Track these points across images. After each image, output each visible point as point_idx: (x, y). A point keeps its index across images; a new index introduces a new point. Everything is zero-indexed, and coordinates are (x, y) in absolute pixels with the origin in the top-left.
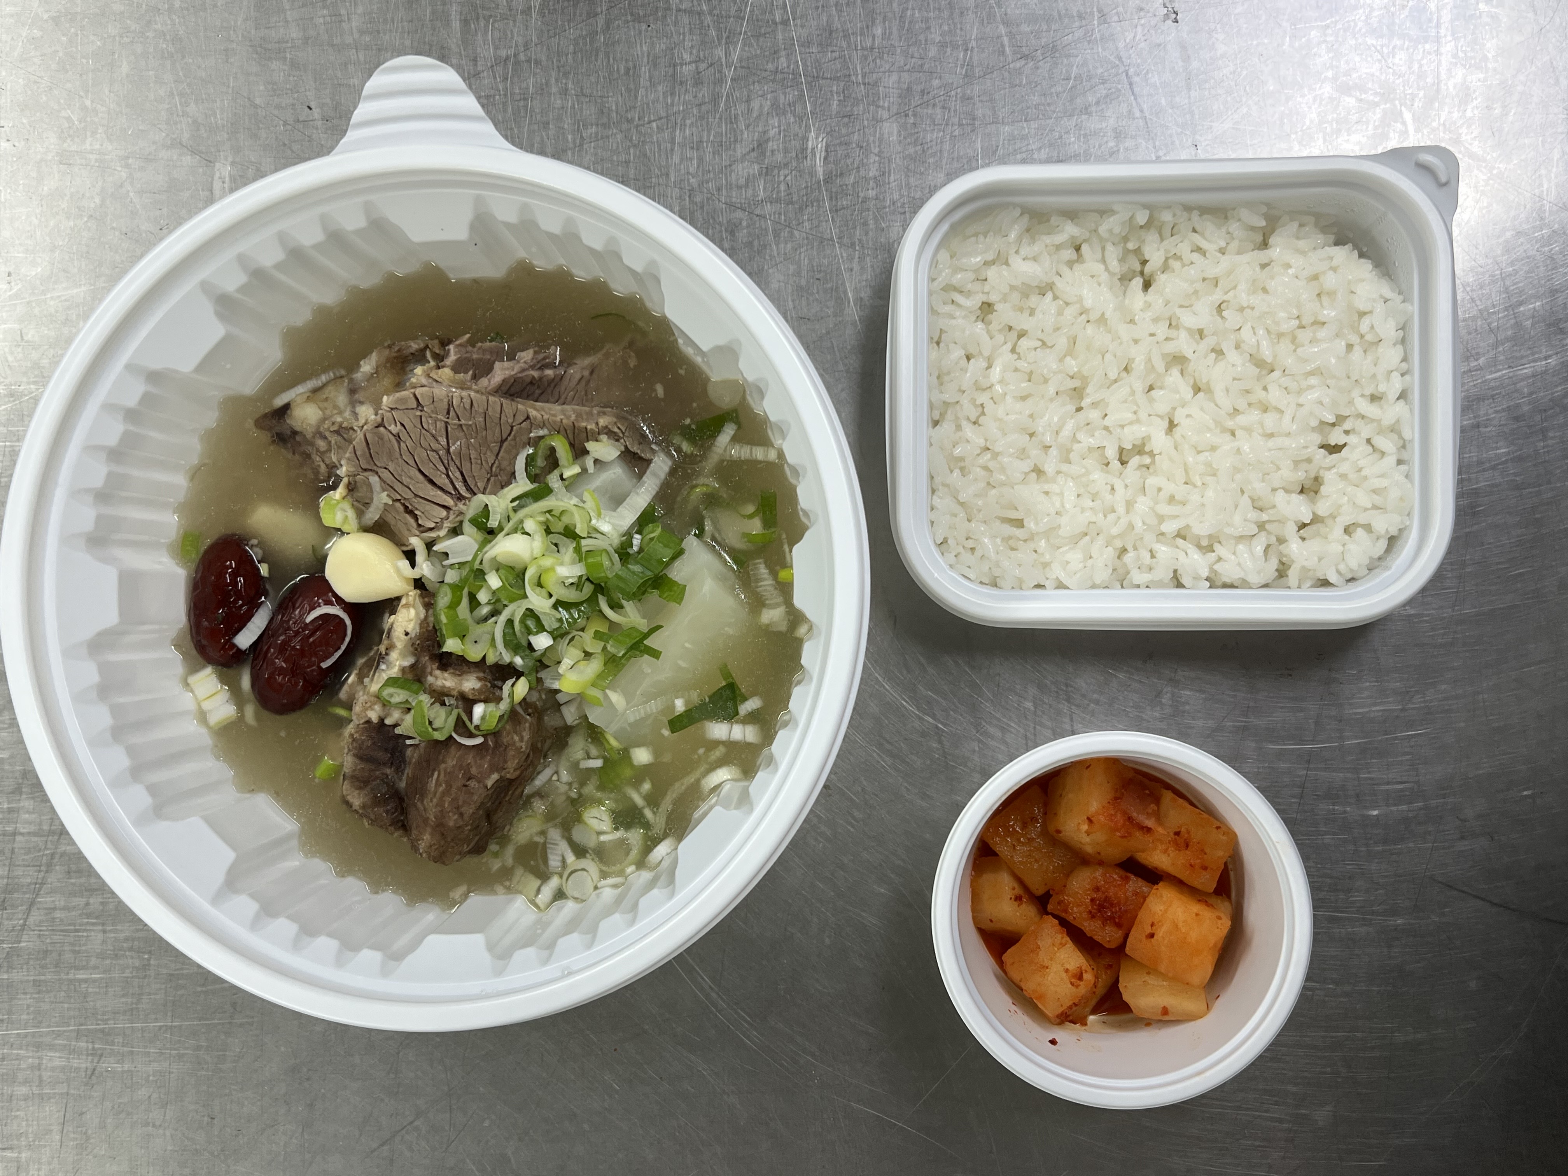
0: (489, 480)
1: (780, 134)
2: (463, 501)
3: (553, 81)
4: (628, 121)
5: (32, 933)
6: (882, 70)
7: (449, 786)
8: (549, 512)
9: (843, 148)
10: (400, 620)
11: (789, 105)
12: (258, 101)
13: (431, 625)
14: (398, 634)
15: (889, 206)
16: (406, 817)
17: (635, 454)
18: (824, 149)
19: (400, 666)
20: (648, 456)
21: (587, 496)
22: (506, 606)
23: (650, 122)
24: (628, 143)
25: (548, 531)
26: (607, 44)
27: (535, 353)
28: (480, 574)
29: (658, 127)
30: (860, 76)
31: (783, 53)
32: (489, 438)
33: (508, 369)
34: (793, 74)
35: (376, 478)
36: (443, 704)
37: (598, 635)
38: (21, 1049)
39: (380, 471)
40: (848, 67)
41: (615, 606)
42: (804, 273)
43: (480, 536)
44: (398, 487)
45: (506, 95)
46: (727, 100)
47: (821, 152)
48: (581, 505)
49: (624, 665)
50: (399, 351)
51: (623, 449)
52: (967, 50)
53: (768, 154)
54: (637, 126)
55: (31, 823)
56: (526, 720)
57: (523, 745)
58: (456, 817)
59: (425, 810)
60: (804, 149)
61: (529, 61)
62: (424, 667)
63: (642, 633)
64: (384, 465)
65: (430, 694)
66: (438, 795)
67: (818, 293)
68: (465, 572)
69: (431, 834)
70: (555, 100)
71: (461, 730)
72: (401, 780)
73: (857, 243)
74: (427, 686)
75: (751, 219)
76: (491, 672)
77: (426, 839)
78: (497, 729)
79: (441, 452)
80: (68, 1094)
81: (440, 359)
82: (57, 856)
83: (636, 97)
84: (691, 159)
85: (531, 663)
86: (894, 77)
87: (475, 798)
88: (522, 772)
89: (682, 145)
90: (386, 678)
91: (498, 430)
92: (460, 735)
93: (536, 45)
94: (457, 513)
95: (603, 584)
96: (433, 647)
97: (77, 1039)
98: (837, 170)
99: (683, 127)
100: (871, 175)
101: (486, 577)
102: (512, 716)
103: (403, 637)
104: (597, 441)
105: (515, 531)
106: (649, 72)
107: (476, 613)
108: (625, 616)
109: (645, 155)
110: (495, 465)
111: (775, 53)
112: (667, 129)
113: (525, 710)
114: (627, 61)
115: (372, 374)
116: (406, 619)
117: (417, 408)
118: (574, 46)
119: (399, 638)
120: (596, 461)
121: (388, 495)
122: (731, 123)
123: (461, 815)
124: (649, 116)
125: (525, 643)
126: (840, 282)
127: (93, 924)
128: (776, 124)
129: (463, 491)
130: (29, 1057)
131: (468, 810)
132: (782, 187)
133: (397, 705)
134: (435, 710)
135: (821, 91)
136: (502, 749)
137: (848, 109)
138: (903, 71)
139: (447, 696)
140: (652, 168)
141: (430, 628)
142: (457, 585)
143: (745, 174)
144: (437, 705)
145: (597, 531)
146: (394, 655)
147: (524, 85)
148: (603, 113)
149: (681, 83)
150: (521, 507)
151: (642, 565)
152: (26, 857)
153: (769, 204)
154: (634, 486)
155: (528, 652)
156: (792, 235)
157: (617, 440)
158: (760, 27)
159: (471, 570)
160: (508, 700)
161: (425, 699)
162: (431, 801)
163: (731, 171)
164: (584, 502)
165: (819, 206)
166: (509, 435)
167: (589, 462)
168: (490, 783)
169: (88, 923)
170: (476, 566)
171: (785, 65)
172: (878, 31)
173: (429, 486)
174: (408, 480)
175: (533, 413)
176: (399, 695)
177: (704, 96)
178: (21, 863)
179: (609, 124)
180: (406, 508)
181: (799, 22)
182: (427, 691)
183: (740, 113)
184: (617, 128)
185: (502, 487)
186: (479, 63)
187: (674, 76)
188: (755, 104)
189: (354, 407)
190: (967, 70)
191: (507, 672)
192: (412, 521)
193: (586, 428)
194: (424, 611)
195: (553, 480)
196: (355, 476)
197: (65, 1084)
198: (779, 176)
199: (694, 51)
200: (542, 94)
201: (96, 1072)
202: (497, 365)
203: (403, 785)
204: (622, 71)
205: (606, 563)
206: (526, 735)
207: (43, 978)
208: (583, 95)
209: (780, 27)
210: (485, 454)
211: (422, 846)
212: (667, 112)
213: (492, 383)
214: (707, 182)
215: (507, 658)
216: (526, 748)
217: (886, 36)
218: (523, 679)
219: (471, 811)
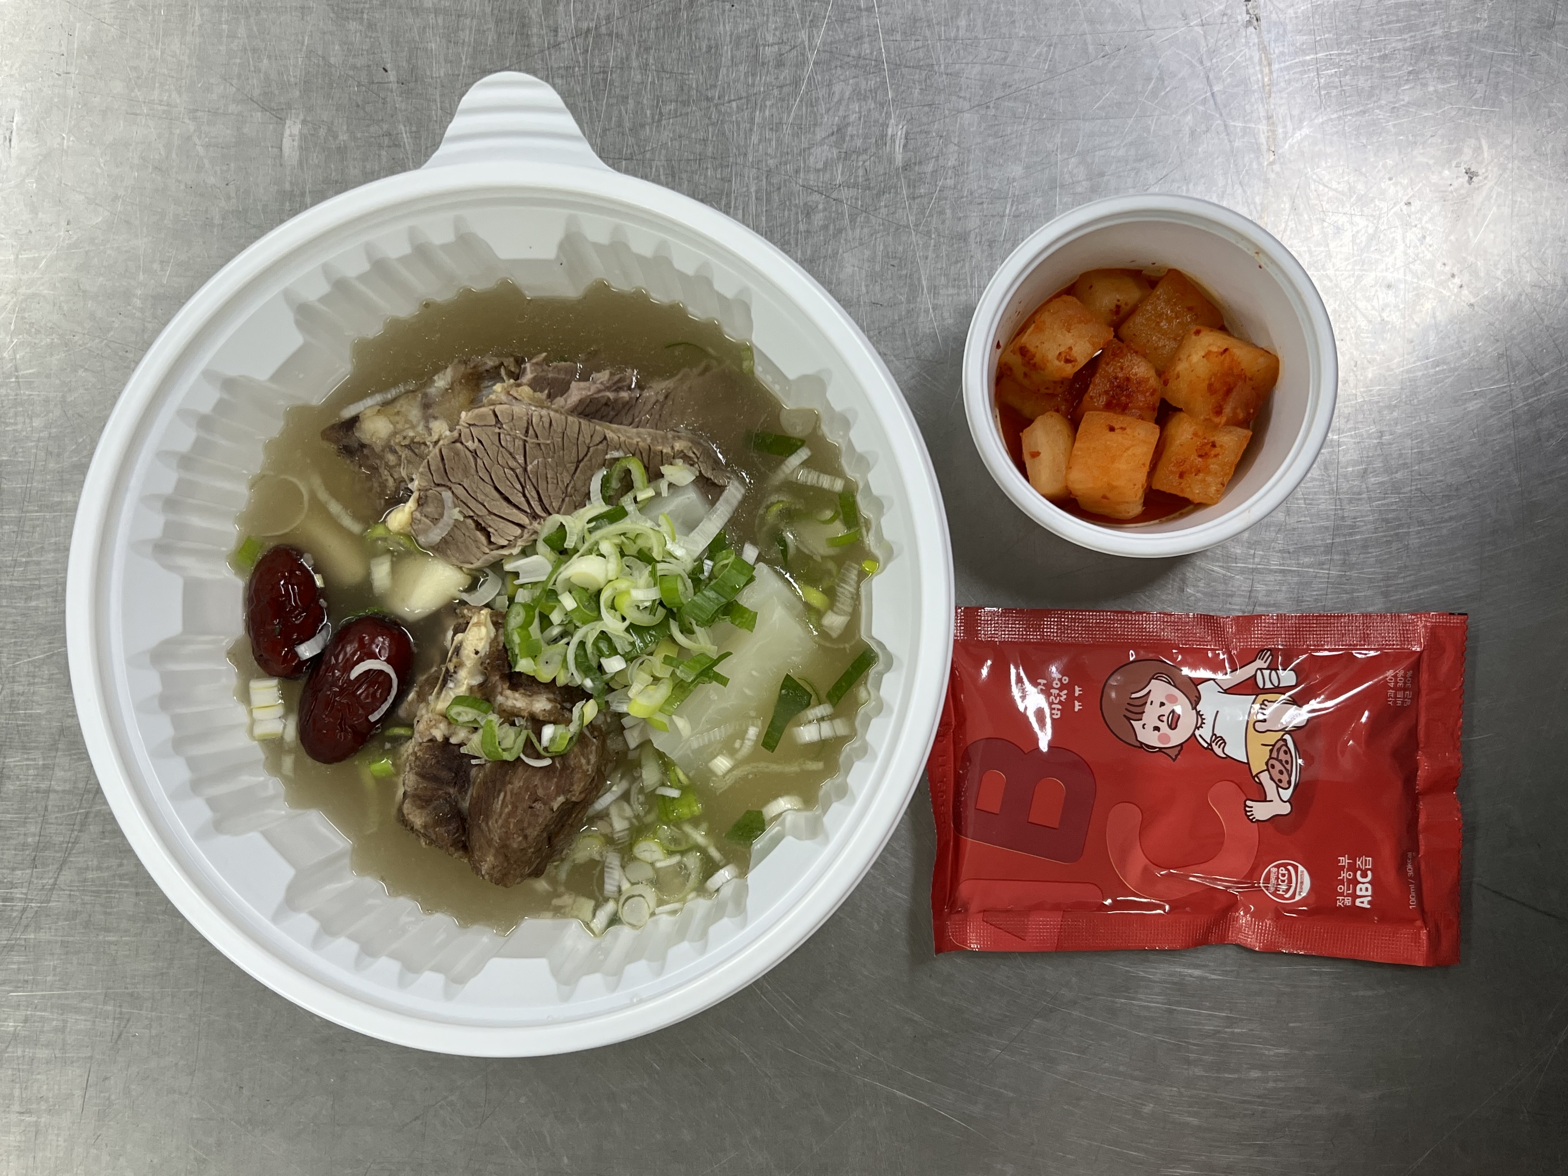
0: (563, 500)
1: (860, 118)
2: (538, 521)
3: (634, 56)
4: (708, 99)
5: (61, 893)
6: (964, 61)
7: (515, 807)
8: (624, 534)
9: (924, 135)
10: (470, 638)
11: (871, 91)
12: (332, 60)
13: (502, 645)
14: (468, 652)
15: (967, 197)
16: (468, 837)
17: (708, 479)
18: (903, 136)
19: (468, 684)
20: (721, 482)
21: (662, 520)
22: (577, 627)
23: (729, 102)
24: (707, 121)
25: (622, 554)
26: (690, 23)
27: (612, 374)
28: (552, 594)
29: (738, 107)
30: (942, 67)
31: (867, 39)
32: (566, 458)
33: (584, 389)
34: (876, 60)
35: (449, 493)
36: (513, 724)
37: (667, 660)
38: (45, 1011)
39: (454, 487)
40: (931, 56)
41: (687, 631)
42: (879, 258)
43: (553, 556)
44: (472, 504)
45: (585, 67)
46: (809, 83)
47: (901, 139)
48: (657, 528)
49: (691, 691)
50: (474, 367)
51: (697, 474)
52: (1050, 45)
53: (847, 139)
54: (716, 106)
55: (65, 781)
56: (593, 743)
57: (590, 768)
58: (521, 838)
59: (489, 830)
60: (883, 136)
61: (610, 35)
62: (494, 686)
63: (712, 659)
64: (457, 481)
65: (499, 713)
66: (503, 816)
67: (892, 279)
68: (537, 592)
69: (495, 856)
70: (635, 74)
71: (529, 751)
72: (464, 799)
73: (933, 230)
74: (496, 706)
75: (828, 202)
76: (560, 693)
77: (489, 861)
78: (566, 752)
79: (518, 471)
80: (91, 1058)
81: (516, 376)
82: (92, 815)
83: (717, 76)
84: (770, 140)
85: (601, 686)
86: (977, 68)
87: (540, 820)
88: (586, 796)
89: (762, 127)
90: (453, 696)
91: (574, 451)
92: (527, 756)
93: (618, 19)
94: (531, 531)
95: (675, 610)
96: (504, 666)
97: (105, 1003)
98: (915, 157)
99: (763, 108)
100: (949, 164)
101: (559, 598)
102: (580, 739)
103: (473, 655)
104: (671, 464)
105: (590, 552)
106: (732, 52)
107: (547, 632)
108: (695, 642)
109: (724, 134)
110: (571, 486)
111: (859, 39)
112: (747, 108)
113: (592, 733)
114: (709, 39)
115: (447, 390)
116: (477, 637)
117: (495, 426)
118: (656, 22)
119: (468, 657)
120: (671, 485)
121: (460, 512)
122: (812, 106)
123: (526, 837)
124: (729, 96)
125: (594, 664)
126: (914, 269)
127: (126, 886)
128: (857, 110)
129: (539, 510)
130: (53, 1020)
131: (533, 833)
132: (861, 172)
133: (464, 725)
134: (504, 730)
135: (903, 78)
136: (569, 772)
137: (929, 98)
138: (986, 64)
139: (517, 716)
140: (730, 147)
141: (500, 648)
142: (529, 605)
143: (824, 159)
144: (506, 725)
145: (670, 554)
146: (463, 674)
147: (604, 58)
148: (682, 90)
149: (763, 64)
150: (595, 528)
151: (715, 591)
152: (59, 815)
153: (846, 188)
154: (708, 512)
155: (598, 674)
156: (867, 220)
157: (692, 465)
158: (845, 13)
159: (544, 590)
160: (578, 723)
161: (494, 718)
162: (497, 822)
163: (809, 155)
164: (659, 526)
165: (896, 193)
166: (586, 455)
167: (663, 485)
168: (555, 806)
169: (120, 885)
170: (550, 587)
171: (868, 51)
172: (962, 23)
173: (505, 504)
174: (483, 497)
175: (610, 435)
176: (467, 713)
177: (785, 78)
178: (53, 821)
179: (689, 102)
180: (478, 524)
181: (883, 9)
182: (496, 710)
183: (821, 96)
184: (696, 106)
185: (576, 508)
186: (560, 34)
187: (756, 56)
188: (837, 88)
189: (427, 422)
190: (1049, 65)
191: (575, 694)
192: (482, 539)
193: (662, 452)
194: (494, 630)
195: (627, 502)
196: (427, 490)
197: (89, 1048)
198: (857, 161)
199: (778, 33)
200: (622, 68)
201: (123, 1036)
202: (574, 384)
203: (465, 805)
204: (704, 50)
205: (680, 587)
206: (593, 758)
207: (71, 939)
208: (664, 71)
209: (864, 13)
210: (561, 474)
211: (485, 868)
212: (747, 92)
213: (569, 402)
214: (786, 164)
215: (578, 679)
216: (593, 771)
217: (970, 28)
218: (591, 701)
219: (536, 833)
